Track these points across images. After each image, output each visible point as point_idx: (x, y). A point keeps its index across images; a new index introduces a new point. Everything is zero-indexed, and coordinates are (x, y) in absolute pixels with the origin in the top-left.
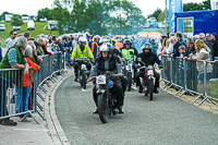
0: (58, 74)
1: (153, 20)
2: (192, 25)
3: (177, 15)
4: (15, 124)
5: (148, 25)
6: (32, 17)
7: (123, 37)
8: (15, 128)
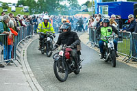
0: (29, 38)
1: (85, 7)
2: (107, 10)
3: (99, 4)
4: (3, 67)
5: (82, 10)
6: (14, 4)
7: (67, 16)
8: (3, 69)
